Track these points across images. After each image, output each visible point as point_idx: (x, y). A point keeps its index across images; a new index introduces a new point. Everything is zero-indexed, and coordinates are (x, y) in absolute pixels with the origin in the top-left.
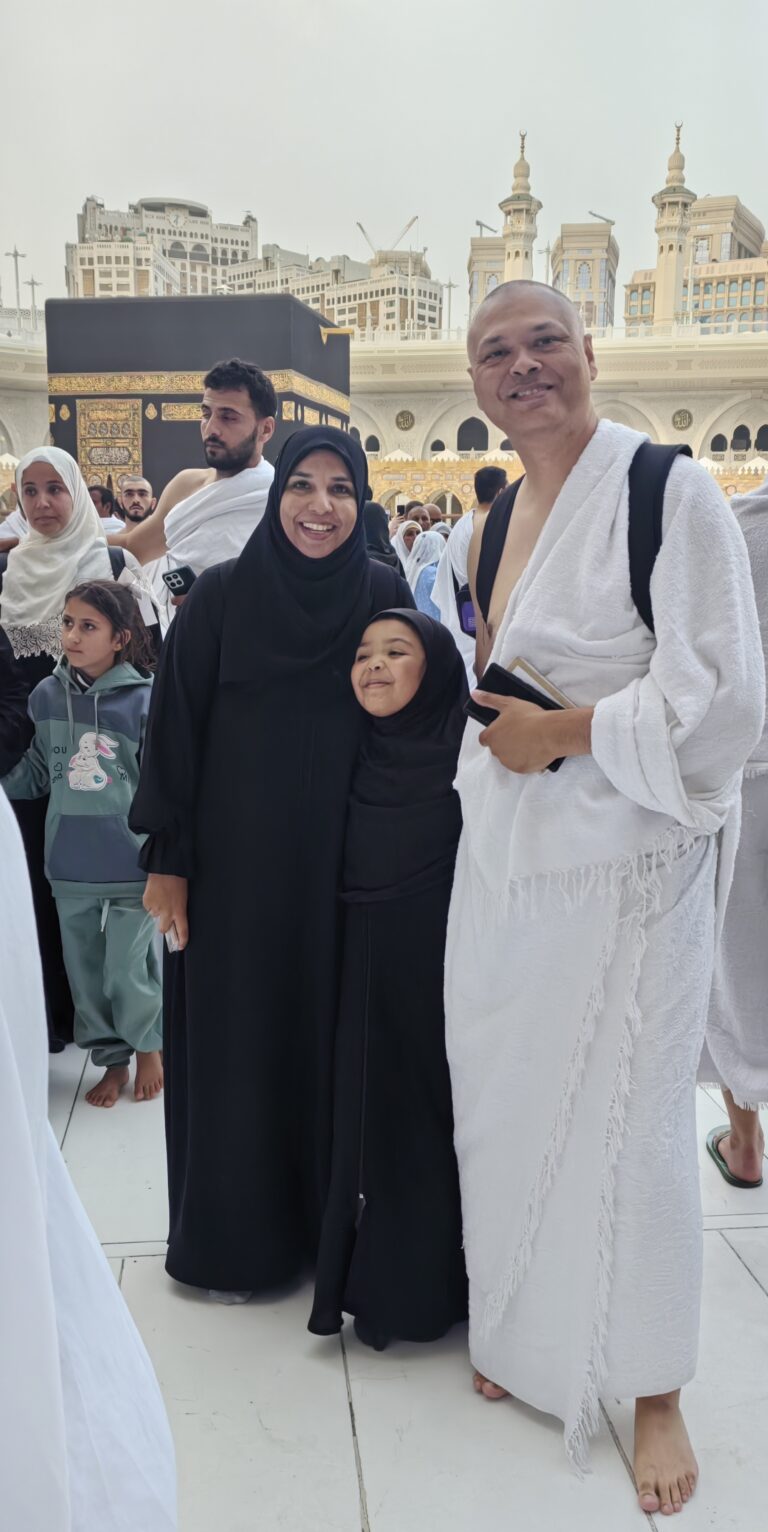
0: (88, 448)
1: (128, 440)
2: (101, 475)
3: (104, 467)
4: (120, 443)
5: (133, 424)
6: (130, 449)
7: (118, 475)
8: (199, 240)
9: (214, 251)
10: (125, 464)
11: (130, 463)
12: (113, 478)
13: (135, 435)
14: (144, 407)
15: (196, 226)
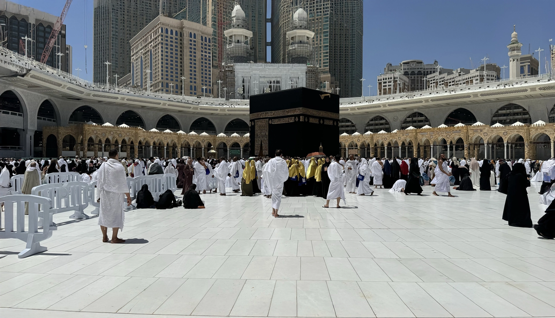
1: (265, 130)
5: (266, 125)
8: (419, 70)
9: (424, 72)
13: (267, 128)
14: (269, 120)
15: (419, 66)
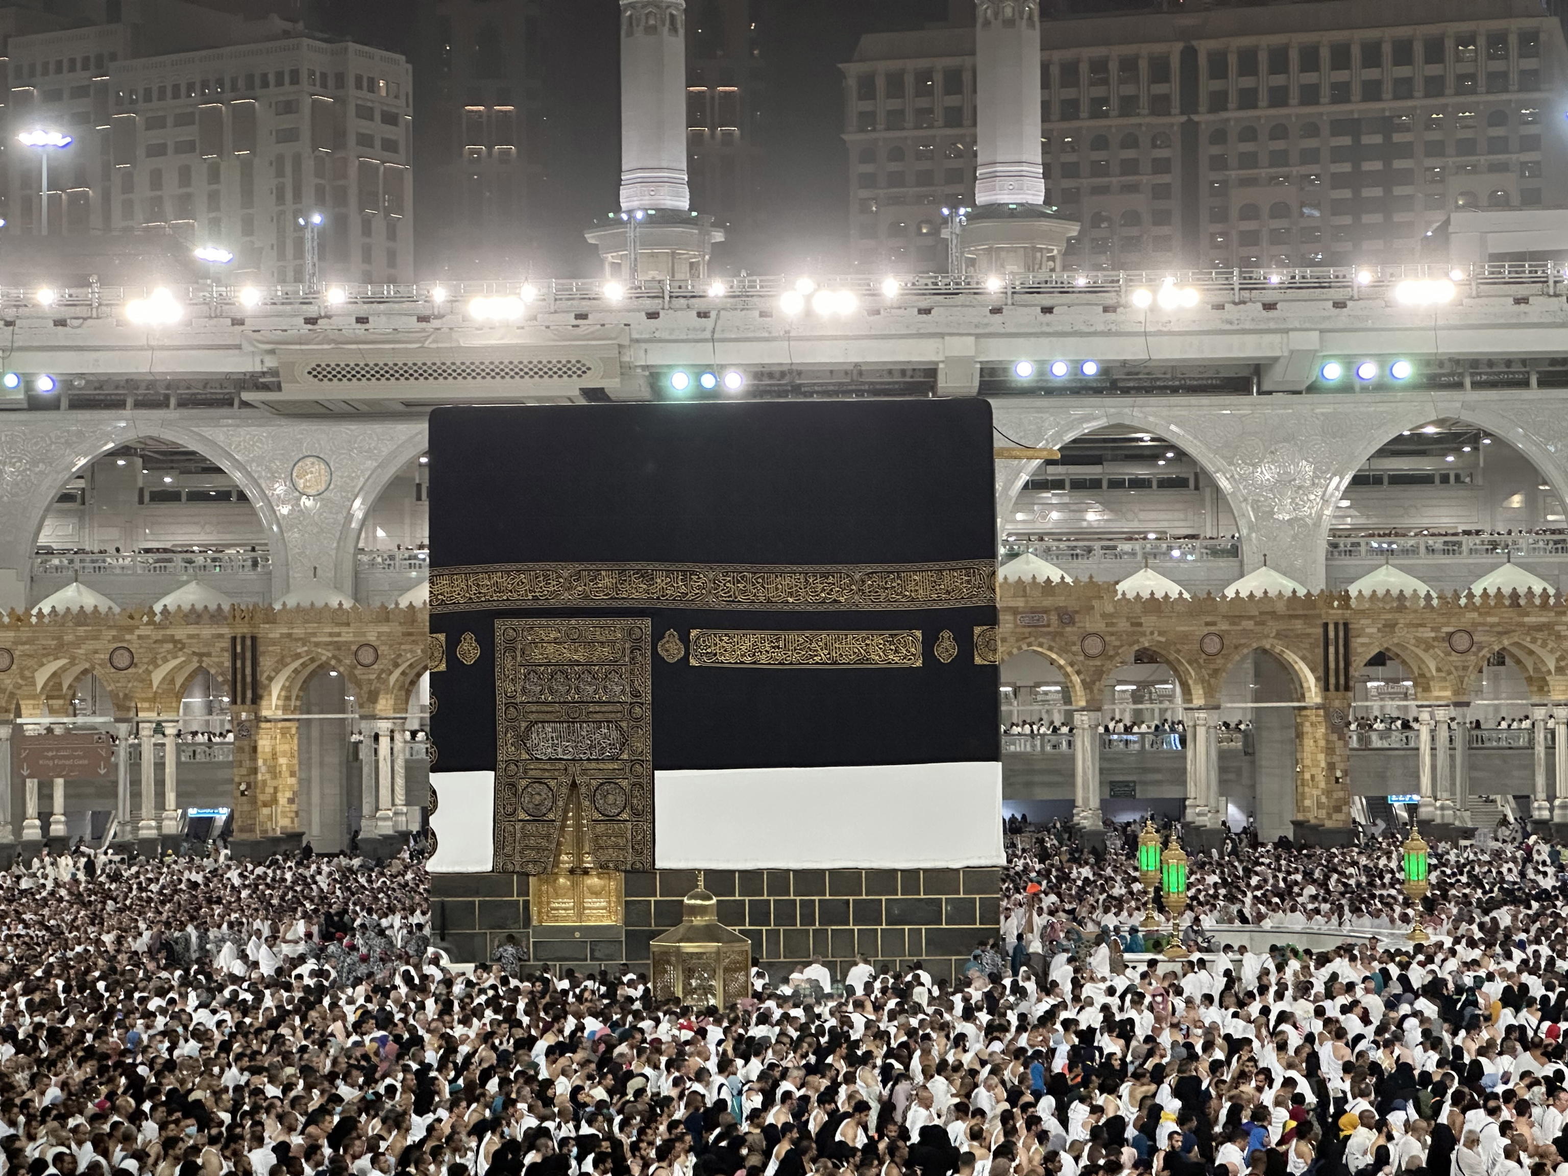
0: (524, 725)
1: (619, 707)
2: (552, 783)
3: (560, 766)
4: (599, 714)
5: (632, 672)
6: (624, 724)
7: (594, 783)
10: (610, 758)
11: (624, 756)
12: (582, 790)
13: (636, 694)
14: (657, 636)
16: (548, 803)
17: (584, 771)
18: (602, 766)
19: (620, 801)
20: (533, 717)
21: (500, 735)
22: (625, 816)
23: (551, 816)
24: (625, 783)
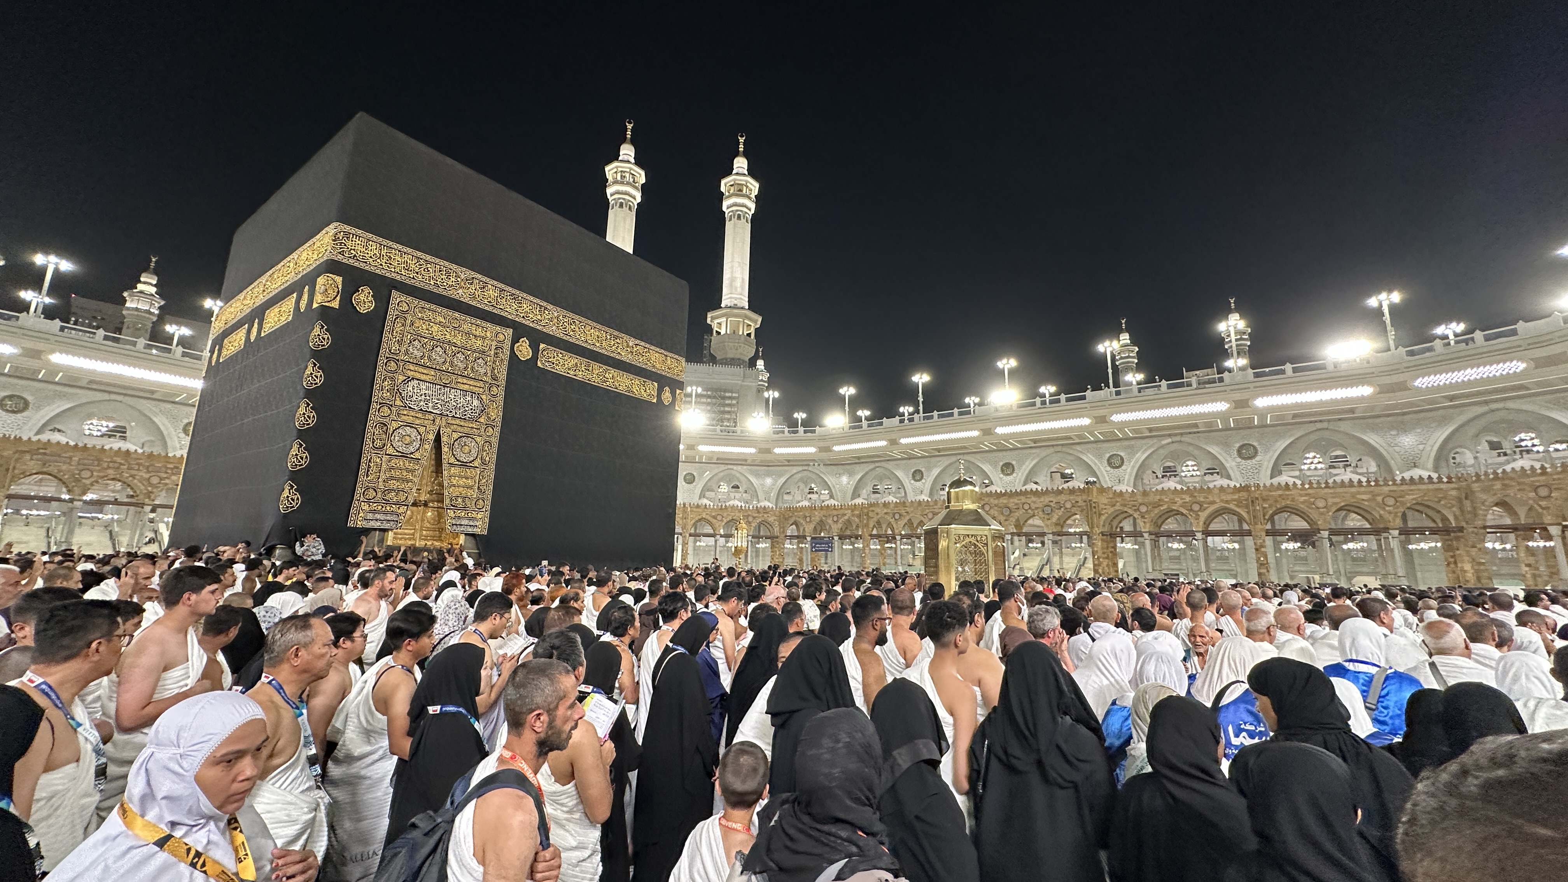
0: (401, 378)
1: (481, 384)
2: (422, 430)
3: (430, 416)
4: (467, 384)
6: (484, 397)
7: (455, 436)
10: (471, 420)
11: (482, 420)
12: (444, 439)
14: (515, 341)
16: (416, 445)
17: (449, 424)
18: (462, 424)
19: (474, 452)
20: (410, 374)
21: (378, 380)
22: (476, 464)
23: (417, 455)
24: (478, 439)
